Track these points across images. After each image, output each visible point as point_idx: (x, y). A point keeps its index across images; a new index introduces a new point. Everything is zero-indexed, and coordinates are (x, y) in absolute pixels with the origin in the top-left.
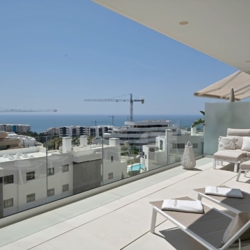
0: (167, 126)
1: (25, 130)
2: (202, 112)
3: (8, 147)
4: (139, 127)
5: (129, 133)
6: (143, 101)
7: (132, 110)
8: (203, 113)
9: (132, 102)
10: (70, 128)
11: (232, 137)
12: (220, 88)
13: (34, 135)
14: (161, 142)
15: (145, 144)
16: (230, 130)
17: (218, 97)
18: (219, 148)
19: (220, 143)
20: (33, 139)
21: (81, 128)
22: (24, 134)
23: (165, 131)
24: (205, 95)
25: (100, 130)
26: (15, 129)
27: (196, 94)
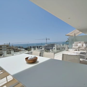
1: (22, 47)
3: (18, 51)
4: (48, 45)
5: (46, 47)
6: (49, 39)
7: (46, 41)
8: (68, 39)
9: (46, 39)
10: (32, 46)
13: (24, 48)
15: (51, 49)
16: (75, 42)
19: (73, 45)
20: (24, 49)
21: (35, 46)
22: (22, 48)
23: (55, 46)
24: (68, 35)
25: (39, 46)
26: (19, 47)
27: (66, 35)
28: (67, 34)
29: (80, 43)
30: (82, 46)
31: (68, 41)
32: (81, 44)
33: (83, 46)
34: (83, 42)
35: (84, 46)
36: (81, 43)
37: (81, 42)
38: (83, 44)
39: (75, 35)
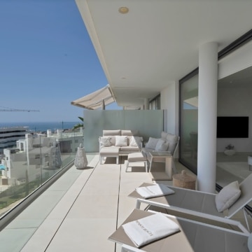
0: (25, 131)
2: (80, 118)
8: (82, 119)
11: (107, 137)
12: (90, 100)
14: (22, 144)
15: (6, 147)
16: (105, 131)
17: (84, 107)
18: (101, 147)
19: (101, 142)
23: (24, 136)
24: (78, 105)
27: (72, 103)
28: (76, 101)
29: (120, 134)
30: (126, 144)
31: (80, 126)
32: (123, 137)
33: (128, 145)
34: (130, 131)
35: (131, 143)
36: (124, 135)
37: (123, 131)
38: (129, 137)
39: (104, 108)
